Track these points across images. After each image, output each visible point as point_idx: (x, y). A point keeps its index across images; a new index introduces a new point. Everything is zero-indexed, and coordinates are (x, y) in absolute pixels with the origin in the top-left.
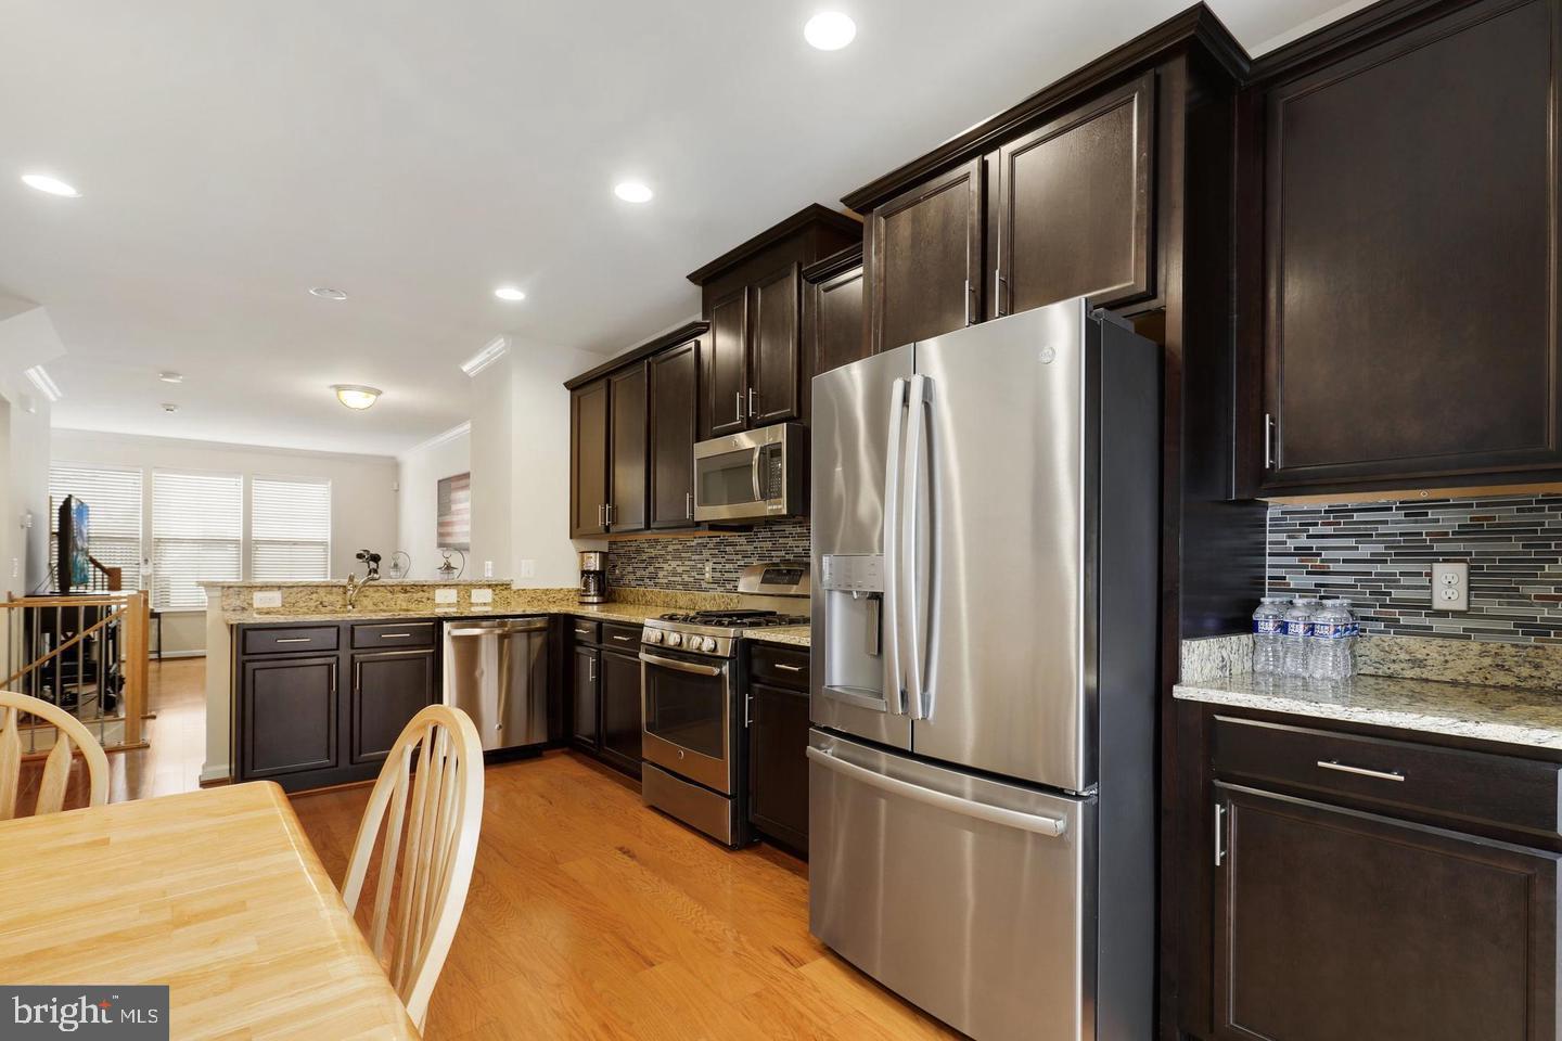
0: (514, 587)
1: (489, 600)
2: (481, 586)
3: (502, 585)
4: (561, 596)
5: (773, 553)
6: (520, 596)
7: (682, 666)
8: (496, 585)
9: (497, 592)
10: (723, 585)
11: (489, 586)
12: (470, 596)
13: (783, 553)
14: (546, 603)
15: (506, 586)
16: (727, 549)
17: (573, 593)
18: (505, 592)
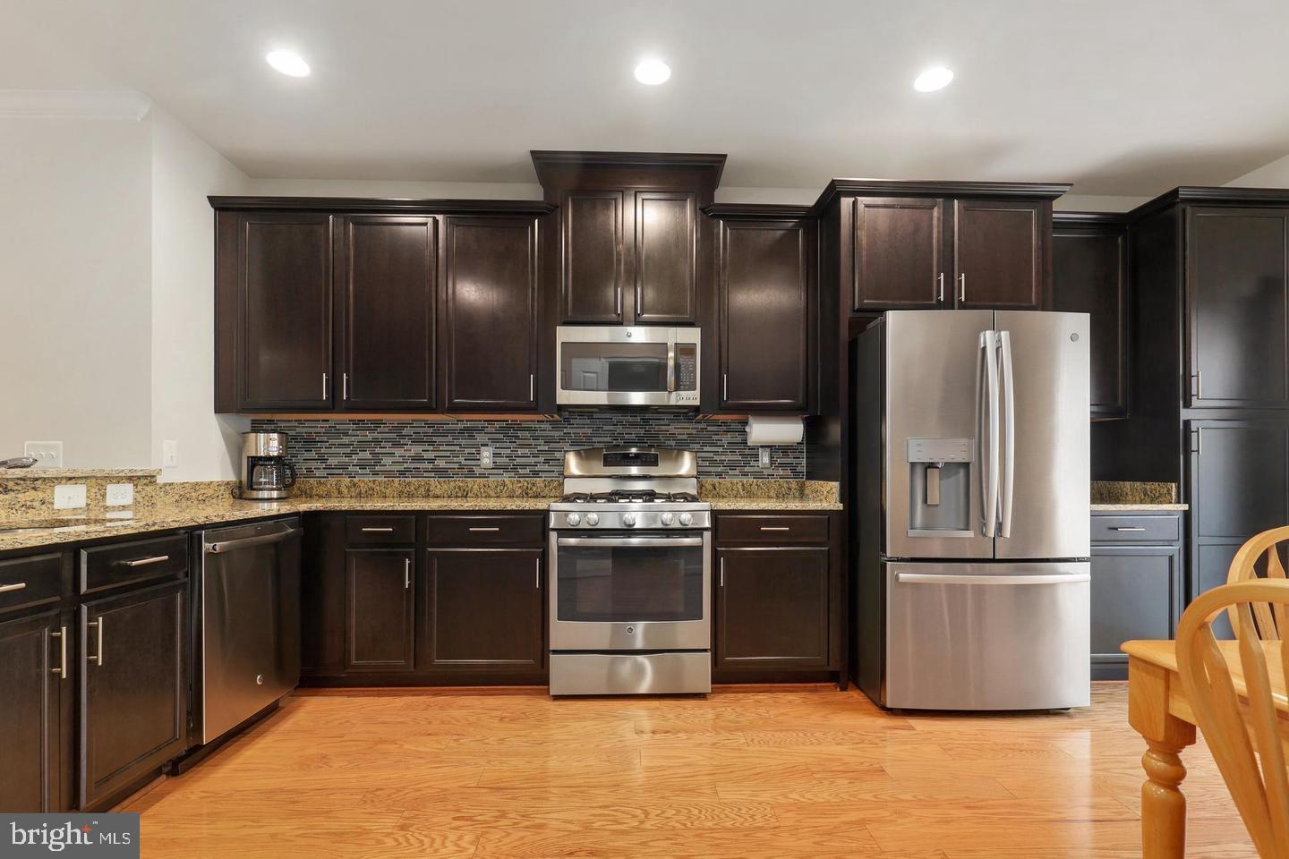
0: (160, 480)
1: (129, 500)
2: (118, 480)
3: (146, 477)
4: (211, 492)
5: (594, 439)
6: (166, 493)
7: (630, 543)
8: (139, 478)
9: (140, 488)
10: (515, 468)
11: (130, 479)
12: (104, 496)
13: (608, 439)
14: (196, 502)
15: (150, 479)
16: (519, 433)
17: (223, 488)
18: (149, 489)
